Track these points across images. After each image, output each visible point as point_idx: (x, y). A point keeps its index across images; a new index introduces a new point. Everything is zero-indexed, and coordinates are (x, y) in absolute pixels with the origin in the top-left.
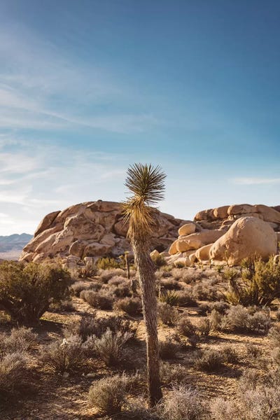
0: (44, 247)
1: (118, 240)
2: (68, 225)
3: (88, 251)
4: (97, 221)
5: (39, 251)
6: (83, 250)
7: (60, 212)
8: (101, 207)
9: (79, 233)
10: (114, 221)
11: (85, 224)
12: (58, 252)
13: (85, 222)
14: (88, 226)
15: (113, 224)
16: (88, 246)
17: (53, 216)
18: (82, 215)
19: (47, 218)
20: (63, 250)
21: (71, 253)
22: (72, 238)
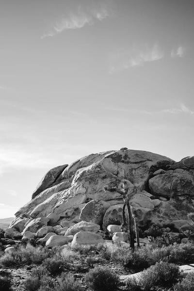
0: (43, 210)
1: (157, 201)
2: (79, 179)
3: (110, 216)
4: (122, 174)
5: (35, 216)
6: (102, 215)
7: (67, 166)
8: (126, 156)
9: (95, 191)
10: (147, 175)
11: (104, 178)
12: (62, 218)
13: (103, 175)
14: (108, 181)
15: (145, 179)
16: (111, 209)
17: (58, 171)
18: (99, 166)
19: (49, 174)
20: (69, 214)
21: (83, 218)
22: (84, 198)
